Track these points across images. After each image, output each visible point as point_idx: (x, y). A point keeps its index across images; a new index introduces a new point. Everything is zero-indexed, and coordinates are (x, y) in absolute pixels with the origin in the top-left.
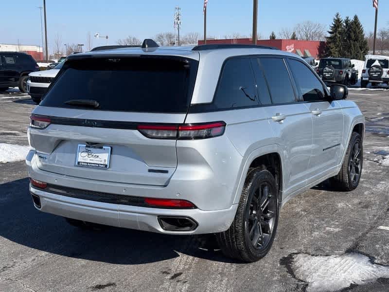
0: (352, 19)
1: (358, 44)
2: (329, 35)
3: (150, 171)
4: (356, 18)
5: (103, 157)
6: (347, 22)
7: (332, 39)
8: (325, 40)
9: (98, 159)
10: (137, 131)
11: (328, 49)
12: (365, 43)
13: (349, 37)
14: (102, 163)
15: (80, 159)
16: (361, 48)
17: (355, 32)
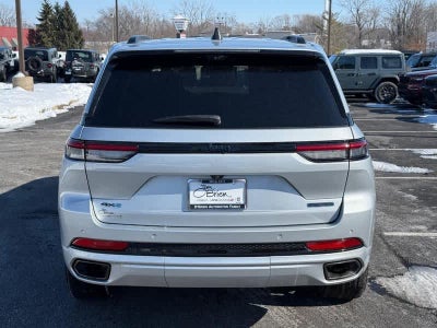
0: (62, 5)
1: (72, 34)
2: (39, 23)
3: (310, 205)
4: (67, 4)
5: (234, 194)
6: (57, 8)
7: (43, 27)
8: (35, 28)
9: (226, 197)
10: (295, 154)
11: (39, 38)
12: (80, 33)
13: (62, 25)
14: (234, 202)
15: (193, 201)
16: (76, 38)
17: (68, 20)
